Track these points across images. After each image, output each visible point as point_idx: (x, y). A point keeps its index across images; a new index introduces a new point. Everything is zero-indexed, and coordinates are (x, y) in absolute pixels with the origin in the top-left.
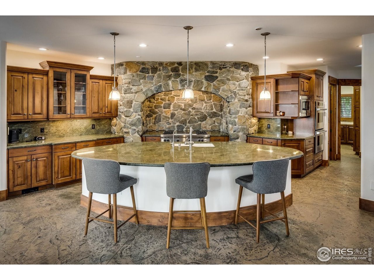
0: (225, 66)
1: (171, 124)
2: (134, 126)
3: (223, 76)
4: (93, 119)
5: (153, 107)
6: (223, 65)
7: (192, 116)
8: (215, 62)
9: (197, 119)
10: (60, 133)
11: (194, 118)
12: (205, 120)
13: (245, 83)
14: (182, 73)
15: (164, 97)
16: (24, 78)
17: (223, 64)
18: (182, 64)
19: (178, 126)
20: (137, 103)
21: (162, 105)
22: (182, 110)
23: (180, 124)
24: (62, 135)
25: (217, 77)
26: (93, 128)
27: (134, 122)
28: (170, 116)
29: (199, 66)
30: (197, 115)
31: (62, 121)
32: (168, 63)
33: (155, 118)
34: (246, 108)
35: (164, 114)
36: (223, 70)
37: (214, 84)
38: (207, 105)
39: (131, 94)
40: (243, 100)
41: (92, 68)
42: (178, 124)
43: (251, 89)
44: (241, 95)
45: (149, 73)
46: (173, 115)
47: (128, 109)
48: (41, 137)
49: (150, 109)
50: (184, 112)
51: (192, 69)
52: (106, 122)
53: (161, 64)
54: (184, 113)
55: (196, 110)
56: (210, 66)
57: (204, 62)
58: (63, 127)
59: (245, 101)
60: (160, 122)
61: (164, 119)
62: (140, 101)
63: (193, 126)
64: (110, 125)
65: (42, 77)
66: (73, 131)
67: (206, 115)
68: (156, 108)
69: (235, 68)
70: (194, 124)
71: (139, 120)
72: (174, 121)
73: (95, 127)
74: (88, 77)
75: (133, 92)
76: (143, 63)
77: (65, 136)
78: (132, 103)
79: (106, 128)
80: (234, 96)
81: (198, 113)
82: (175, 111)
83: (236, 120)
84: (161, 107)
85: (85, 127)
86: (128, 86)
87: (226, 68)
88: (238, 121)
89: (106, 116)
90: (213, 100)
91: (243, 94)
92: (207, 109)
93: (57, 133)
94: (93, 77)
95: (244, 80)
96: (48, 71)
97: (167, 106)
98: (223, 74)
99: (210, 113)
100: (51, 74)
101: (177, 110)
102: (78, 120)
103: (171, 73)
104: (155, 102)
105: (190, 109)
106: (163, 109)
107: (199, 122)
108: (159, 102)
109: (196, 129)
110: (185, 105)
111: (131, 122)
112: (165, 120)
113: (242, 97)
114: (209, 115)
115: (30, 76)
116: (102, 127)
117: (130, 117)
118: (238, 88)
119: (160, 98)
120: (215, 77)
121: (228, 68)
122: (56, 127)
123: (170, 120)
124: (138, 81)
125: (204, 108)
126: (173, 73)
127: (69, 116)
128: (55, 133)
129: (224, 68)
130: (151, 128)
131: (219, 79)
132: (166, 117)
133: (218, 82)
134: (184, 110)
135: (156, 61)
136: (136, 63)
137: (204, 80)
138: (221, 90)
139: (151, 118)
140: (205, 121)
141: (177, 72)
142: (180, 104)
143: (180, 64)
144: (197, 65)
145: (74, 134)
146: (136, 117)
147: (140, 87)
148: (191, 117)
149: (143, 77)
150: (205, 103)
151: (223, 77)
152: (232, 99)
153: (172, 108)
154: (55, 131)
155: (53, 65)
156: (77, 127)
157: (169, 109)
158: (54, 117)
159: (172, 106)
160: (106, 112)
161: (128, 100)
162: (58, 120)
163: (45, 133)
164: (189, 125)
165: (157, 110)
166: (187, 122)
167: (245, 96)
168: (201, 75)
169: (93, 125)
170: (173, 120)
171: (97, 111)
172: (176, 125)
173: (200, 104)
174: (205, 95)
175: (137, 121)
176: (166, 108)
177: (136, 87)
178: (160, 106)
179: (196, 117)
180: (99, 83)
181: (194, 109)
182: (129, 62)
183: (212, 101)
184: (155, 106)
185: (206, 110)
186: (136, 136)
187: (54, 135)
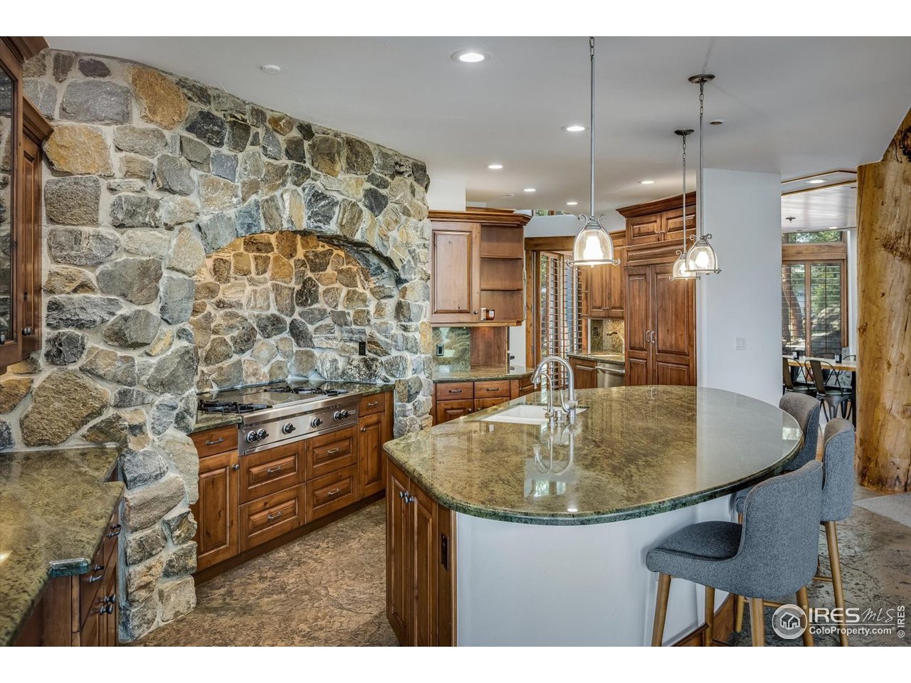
0: (401, 169)
2: (169, 391)
3: (398, 198)
7: (215, 332)
8: (385, 151)
9: (231, 343)
11: (223, 340)
12: (252, 346)
14: (312, 170)
17: (399, 159)
18: (312, 134)
20: (175, 275)
25: (386, 200)
27: (168, 372)
29: (357, 155)
30: (229, 328)
32: (279, 119)
36: (397, 179)
37: (379, 220)
38: (255, 292)
39: (156, 233)
45: (220, 144)
47: (141, 308)
51: (340, 160)
53: (259, 114)
54: (192, 324)
55: (227, 310)
56: (379, 159)
62: (189, 268)
63: (220, 375)
67: (253, 328)
69: (415, 178)
70: (220, 365)
71: (187, 358)
75: (164, 221)
76: (204, 93)
78: (157, 279)
80: (414, 263)
81: (232, 322)
86: (144, 189)
87: (402, 173)
88: (420, 340)
90: (272, 275)
91: (425, 260)
92: (256, 305)
98: (397, 192)
99: (265, 322)
103: (285, 160)
107: (235, 357)
111: (158, 370)
114: (263, 329)
117: (146, 349)
121: (404, 176)
125: (249, 301)
126: (289, 163)
129: (398, 173)
131: (389, 206)
133: (388, 217)
137: (362, 206)
138: (391, 243)
140: (251, 351)
141: (299, 158)
143: (306, 130)
144: (351, 150)
146: (173, 348)
147: (190, 199)
148: (213, 337)
150: (251, 284)
151: (396, 202)
152: (411, 274)
161: (144, 259)
168: (357, 185)
173: (238, 289)
174: (251, 255)
175: (177, 364)
177: (178, 198)
179: (227, 338)
181: (220, 305)
183: (268, 275)
185: (253, 308)
186: (174, 441)
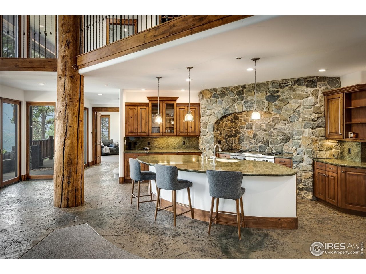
0: (286, 85)
1: (253, 144)
2: (209, 144)
3: (285, 94)
4: (183, 137)
5: (238, 127)
6: (284, 84)
8: (276, 82)
9: (279, 140)
10: (160, 146)
11: (276, 138)
12: (288, 141)
13: (310, 100)
14: (245, 96)
15: (247, 118)
16: (136, 109)
17: (284, 82)
18: (246, 87)
19: (260, 146)
20: (210, 124)
21: (245, 126)
22: (263, 130)
23: (262, 145)
24: (161, 147)
25: (278, 97)
26: (183, 144)
28: (252, 137)
29: (260, 88)
30: (278, 135)
31: (161, 138)
32: (233, 88)
33: (239, 138)
34: (312, 129)
35: (247, 135)
36: (286, 88)
37: (275, 104)
38: (289, 126)
39: (206, 117)
40: (308, 120)
41: (177, 98)
42: (260, 144)
43: (323, 107)
44: (306, 114)
45: (218, 98)
46: (255, 136)
47: (204, 129)
48: (147, 148)
49: (235, 129)
50: (266, 132)
51: (254, 91)
52: (194, 140)
53: (228, 89)
54: (265, 134)
55: (278, 131)
56: (271, 86)
57: (264, 83)
58: (162, 142)
59: (311, 121)
60: (244, 141)
61: (247, 139)
62: (212, 123)
63: (275, 148)
64: (198, 143)
65: (145, 108)
66: (169, 146)
67: (288, 136)
68: (240, 129)
69: (297, 85)
70: (276, 145)
72: (256, 142)
73: (186, 143)
74: (175, 105)
75: (208, 115)
76: (215, 90)
77: (163, 149)
78: (207, 125)
79: (195, 145)
80: (297, 115)
82: (257, 132)
83: (300, 141)
84: (244, 128)
85: (177, 143)
86: (204, 110)
87: (287, 86)
88: (302, 143)
89: (190, 135)
91: (308, 113)
92: (289, 129)
93: (158, 146)
94: (178, 105)
95: (309, 97)
96: (148, 103)
97: (249, 126)
98: (284, 92)
100: (150, 105)
101: (259, 131)
102: (172, 137)
103: (237, 96)
104: (239, 123)
105: (272, 130)
106: (246, 129)
107: (282, 144)
108: (242, 123)
109: (277, 151)
110: (266, 126)
111: (207, 140)
112: (248, 141)
113: (306, 117)
115: (139, 108)
116: (191, 143)
117: (205, 136)
118: (302, 107)
119: (243, 119)
120: (276, 97)
121: (290, 86)
122: (157, 142)
123: (253, 140)
124: (211, 105)
125: (287, 128)
126: (238, 96)
127: (161, 134)
128: (157, 146)
129: (285, 86)
130: (236, 147)
131: (280, 98)
132: (249, 137)
133: (279, 102)
134: (265, 130)
135: (224, 87)
136: (209, 90)
137: (265, 101)
138: (283, 110)
139: (236, 138)
140: (288, 143)
141: (241, 95)
142: (262, 124)
143: (244, 87)
144: (258, 87)
145: (169, 148)
146: (210, 137)
147: (212, 110)
148: (273, 137)
149: (214, 102)
150: (288, 123)
151: (285, 96)
152: (295, 119)
153: (254, 129)
154: (157, 144)
155: (151, 99)
156: (171, 143)
157: (251, 130)
158: (152, 135)
159: (254, 127)
160: (191, 132)
161: (204, 122)
162: (159, 137)
163: (150, 146)
164: (271, 146)
165: (240, 130)
166: (269, 143)
167: (311, 115)
168: (262, 96)
169: (183, 141)
170: (255, 140)
171: (183, 131)
172: (258, 145)
173: (282, 125)
175: (210, 139)
176: (249, 129)
177: (210, 110)
178: (243, 126)
179: (278, 138)
180: (184, 109)
181: (276, 129)
182: (205, 90)
184: (239, 126)
185: (288, 131)
186: (210, 152)
187: (156, 147)
